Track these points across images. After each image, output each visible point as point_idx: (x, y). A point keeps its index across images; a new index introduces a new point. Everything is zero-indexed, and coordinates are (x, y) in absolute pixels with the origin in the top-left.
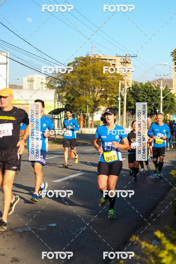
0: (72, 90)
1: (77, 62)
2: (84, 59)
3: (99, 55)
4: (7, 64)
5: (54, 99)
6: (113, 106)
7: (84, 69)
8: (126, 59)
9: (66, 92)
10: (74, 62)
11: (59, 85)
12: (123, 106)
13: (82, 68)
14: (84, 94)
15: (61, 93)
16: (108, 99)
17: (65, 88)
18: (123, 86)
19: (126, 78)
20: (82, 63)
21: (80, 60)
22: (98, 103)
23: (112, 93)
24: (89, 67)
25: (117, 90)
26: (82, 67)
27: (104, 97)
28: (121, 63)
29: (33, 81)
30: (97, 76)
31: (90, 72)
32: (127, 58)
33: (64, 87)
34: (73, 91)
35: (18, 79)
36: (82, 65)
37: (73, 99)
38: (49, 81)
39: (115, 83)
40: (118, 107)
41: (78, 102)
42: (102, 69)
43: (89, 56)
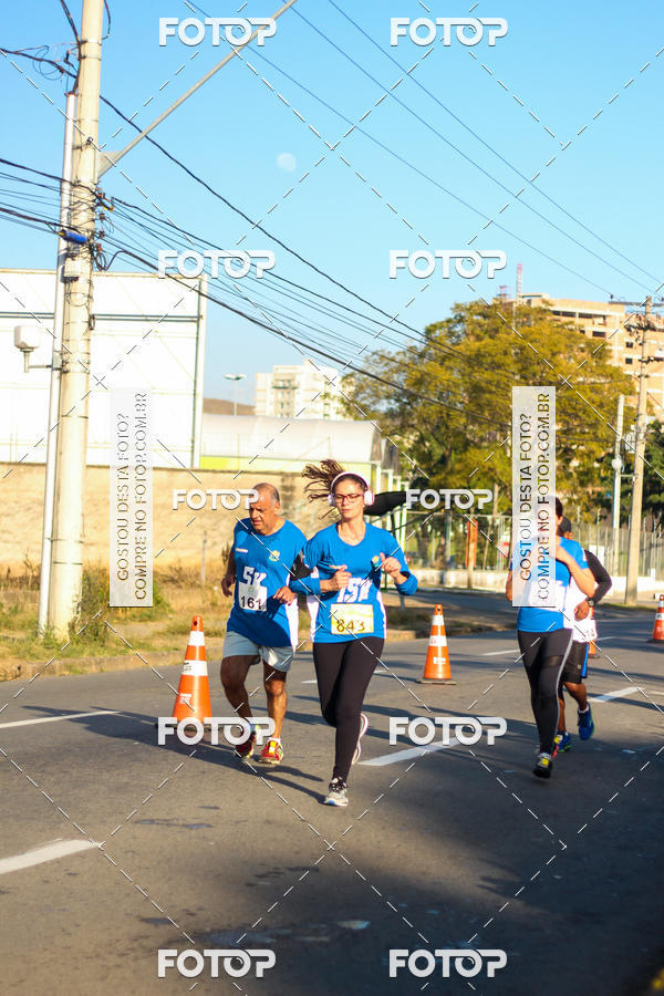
0: (438, 427)
1: (461, 320)
2: (486, 312)
3: (546, 297)
4: (198, 322)
5: (372, 459)
6: (593, 493)
7: (488, 349)
8: (646, 313)
9: (417, 433)
10: (449, 321)
11: (390, 406)
12: (631, 491)
13: (477, 344)
14: (485, 444)
15: (397, 438)
16: (575, 463)
17: (415, 416)
18: (632, 416)
19: (644, 388)
20: (480, 325)
21: (471, 314)
23: (592, 440)
24: (506, 339)
25: (610, 432)
26: (479, 338)
28: (629, 330)
29: (294, 388)
30: (534, 375)
31: (509, 360)
32: (649, 309)
33: (410, 414)
34: (443, 429)
35: (238, 379)
36: (478, 331)
37: (444, 460)
38: (352, 389)
39: (601, 406)
40: (609, 497)
41: (459, 472)
42: (555, 349)
43: (508, 300)
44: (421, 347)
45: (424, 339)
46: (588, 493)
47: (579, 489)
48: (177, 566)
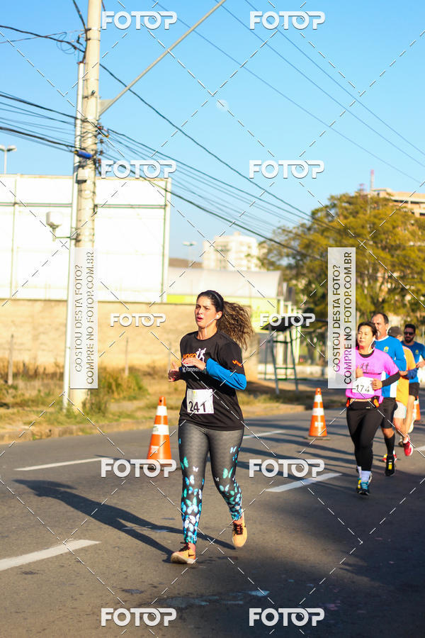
0: (320, 275)
1: (334, 206)
2: (351, 200)
3: (389, 191)
4: (165, 208)
5: (278, 295)
6: (421, 316)
7: (352, 224)
9: (307, 279)
10: (327, 207)
11: (289, 262)
13: (345, 221)
15: (294, 282)
16: (408, 298)
17: (305, 267)
20: (346, 209)
21: (341, 202)
22: (383, 307)
23: (419, 283)
24: (364, 218)
26: (346, 218)
27: (399, 293)
29: (228, 251)
30: (382, 241)
31: (365, 231)
33: (302, 267)
35: (191, 245)
36: (345, 213)
37: (323, 296)
38: (265, 251)
42: (395, 224)
43: (365, 193)
44: (308, 223)
45: (310, 219)
46: (417, 317)
47: (411, 314)
48: (152, 365)
